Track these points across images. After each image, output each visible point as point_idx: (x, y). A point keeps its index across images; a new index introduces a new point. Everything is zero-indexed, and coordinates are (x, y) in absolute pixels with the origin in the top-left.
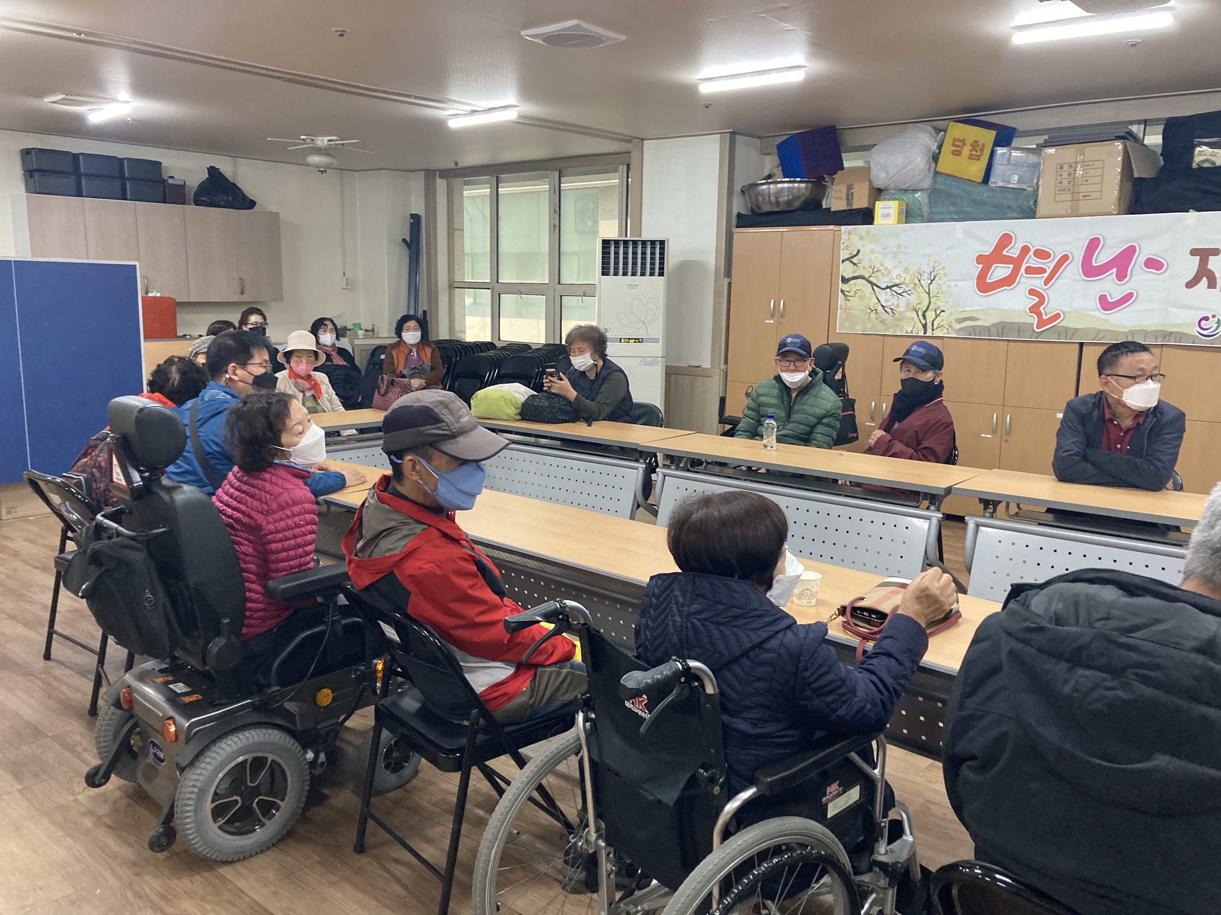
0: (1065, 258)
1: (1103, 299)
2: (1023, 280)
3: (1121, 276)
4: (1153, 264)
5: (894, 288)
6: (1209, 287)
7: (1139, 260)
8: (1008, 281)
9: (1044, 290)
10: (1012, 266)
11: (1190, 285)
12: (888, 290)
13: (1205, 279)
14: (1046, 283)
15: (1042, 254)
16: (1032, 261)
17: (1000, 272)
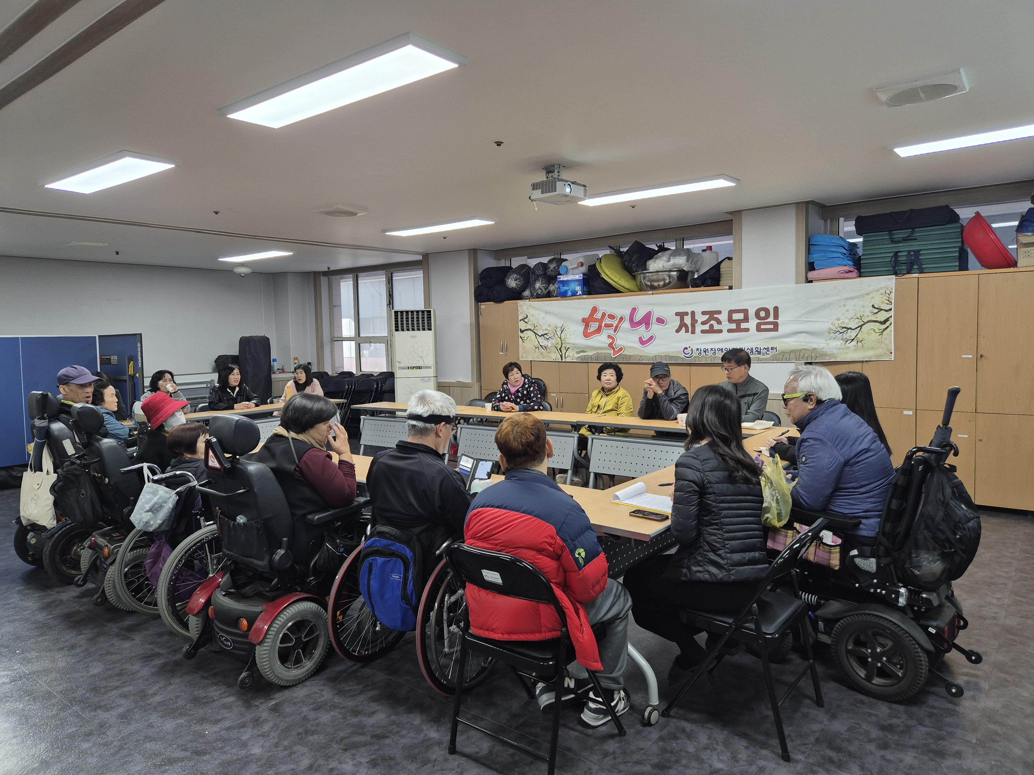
0: (621, 319)
1: (640, 339)
2: (604, 330)
3: (647, 327)
4: (660, 321)
5: (545, 336)
6: (686, 332)
7: (653, 320)
9: (614, 335)
10: (598, 323)
11: (678, 331)
12: (542, 337)
13: (684, 328)
14: (615, 331)
15: (612, 317)
16: (607, 321)
17: (594, 326)
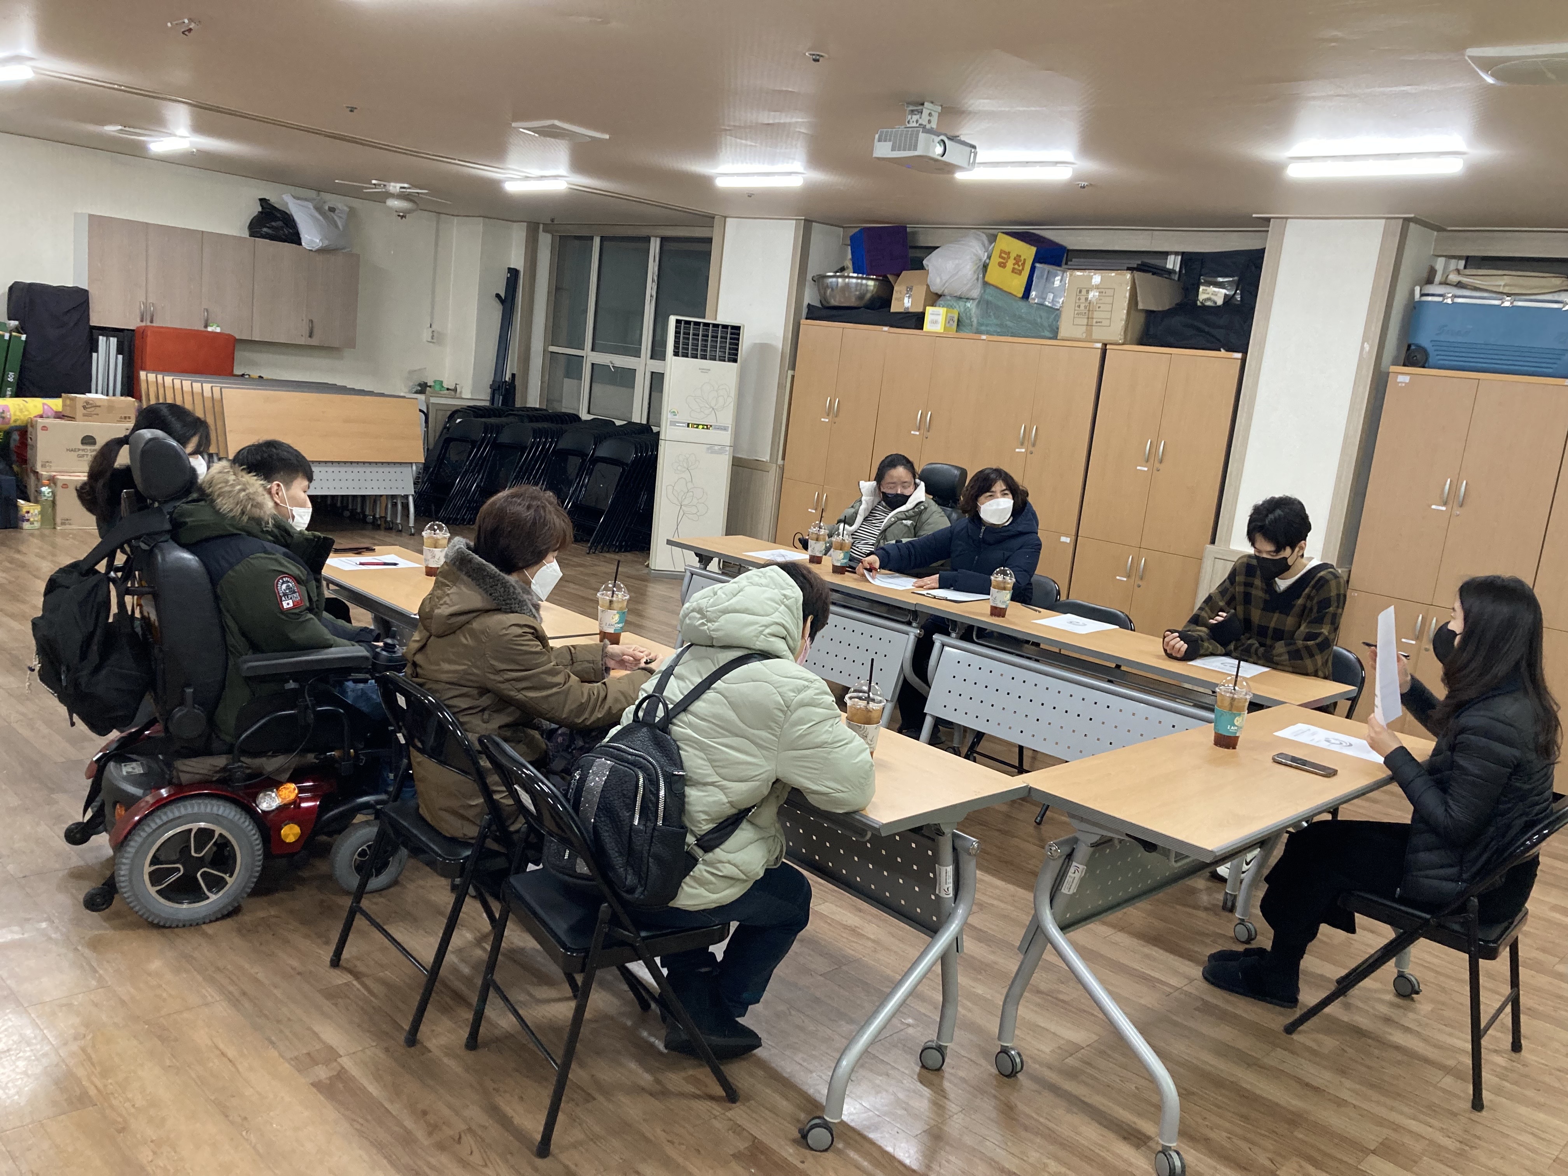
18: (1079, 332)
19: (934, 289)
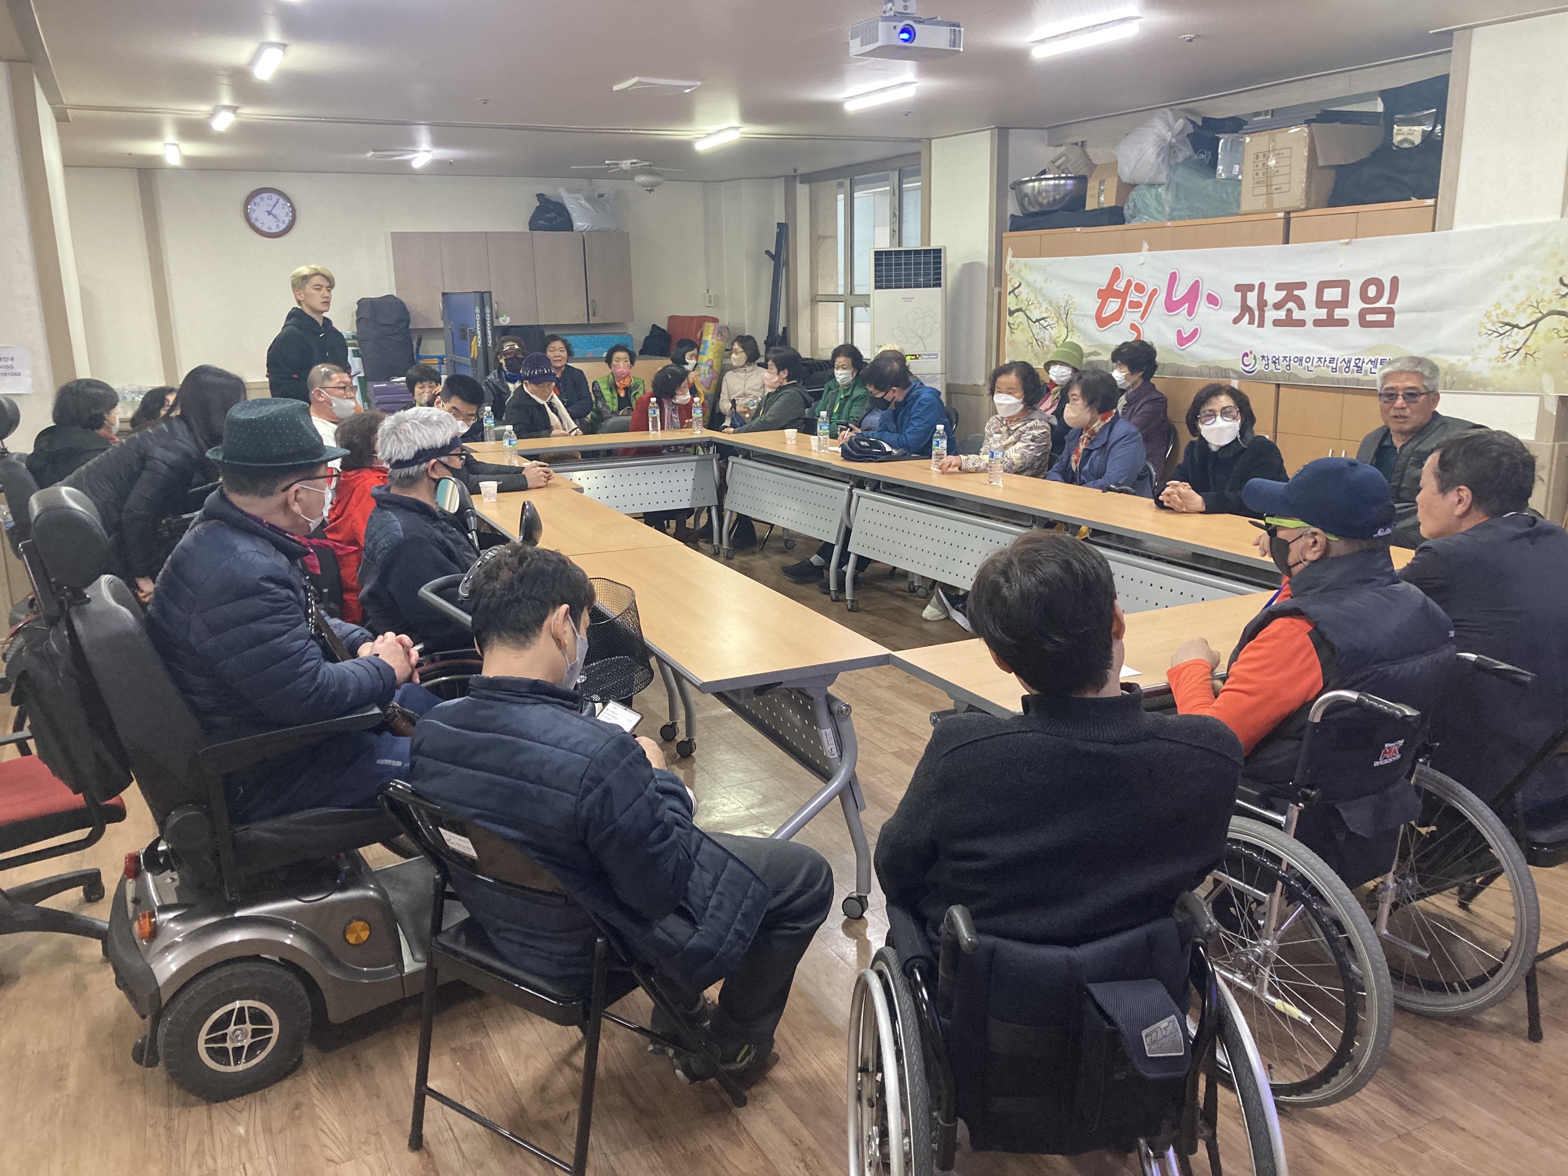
0: (1154, 292)
1: (1179, 332)
2: (1127, 314)
3: (1190, 313)
4: (1213, 300)
6: (1249, 323)
7: (1203, 295)
8: (1117, 315)
9: (1140, 324)
10: (1120, 300)
11: (1236, 321)
14: (1142, 316)
15: (1140, 288)
16: (1133, 296)
17: (1113, 306)
18: (1260, 203)
19: (1126, 179)
